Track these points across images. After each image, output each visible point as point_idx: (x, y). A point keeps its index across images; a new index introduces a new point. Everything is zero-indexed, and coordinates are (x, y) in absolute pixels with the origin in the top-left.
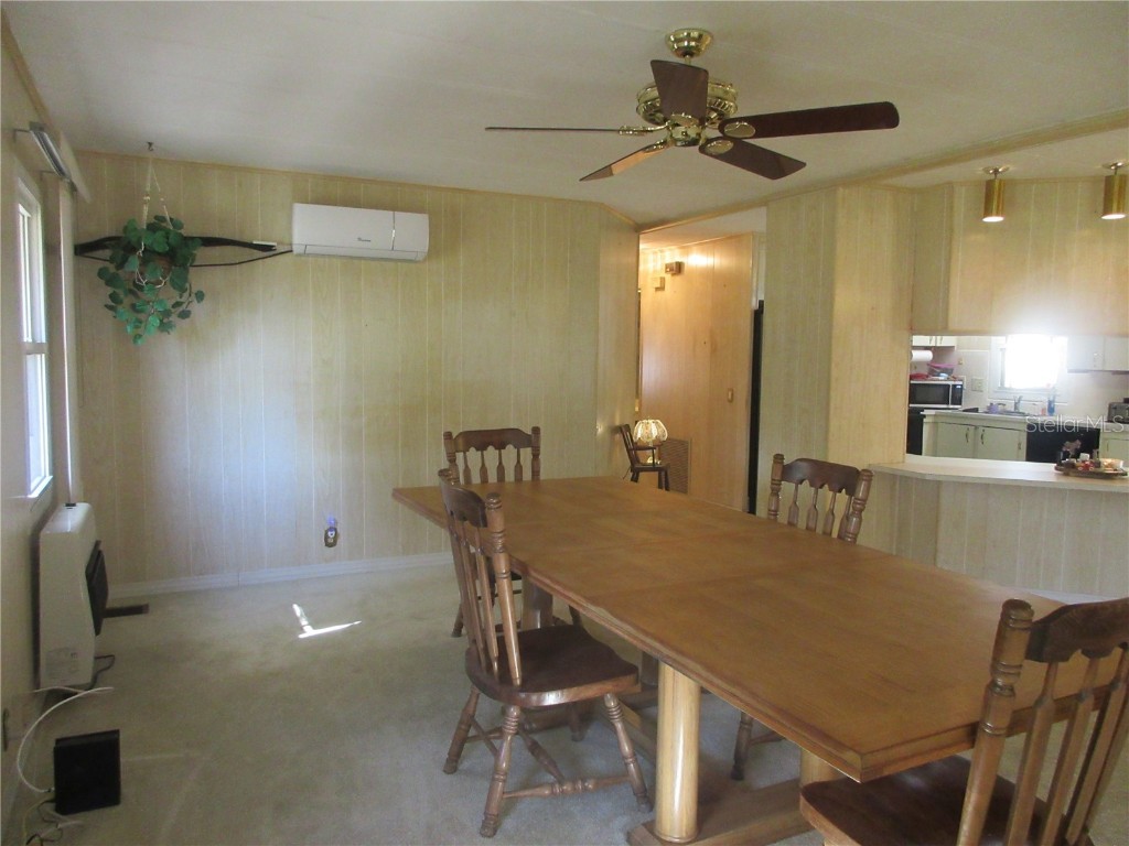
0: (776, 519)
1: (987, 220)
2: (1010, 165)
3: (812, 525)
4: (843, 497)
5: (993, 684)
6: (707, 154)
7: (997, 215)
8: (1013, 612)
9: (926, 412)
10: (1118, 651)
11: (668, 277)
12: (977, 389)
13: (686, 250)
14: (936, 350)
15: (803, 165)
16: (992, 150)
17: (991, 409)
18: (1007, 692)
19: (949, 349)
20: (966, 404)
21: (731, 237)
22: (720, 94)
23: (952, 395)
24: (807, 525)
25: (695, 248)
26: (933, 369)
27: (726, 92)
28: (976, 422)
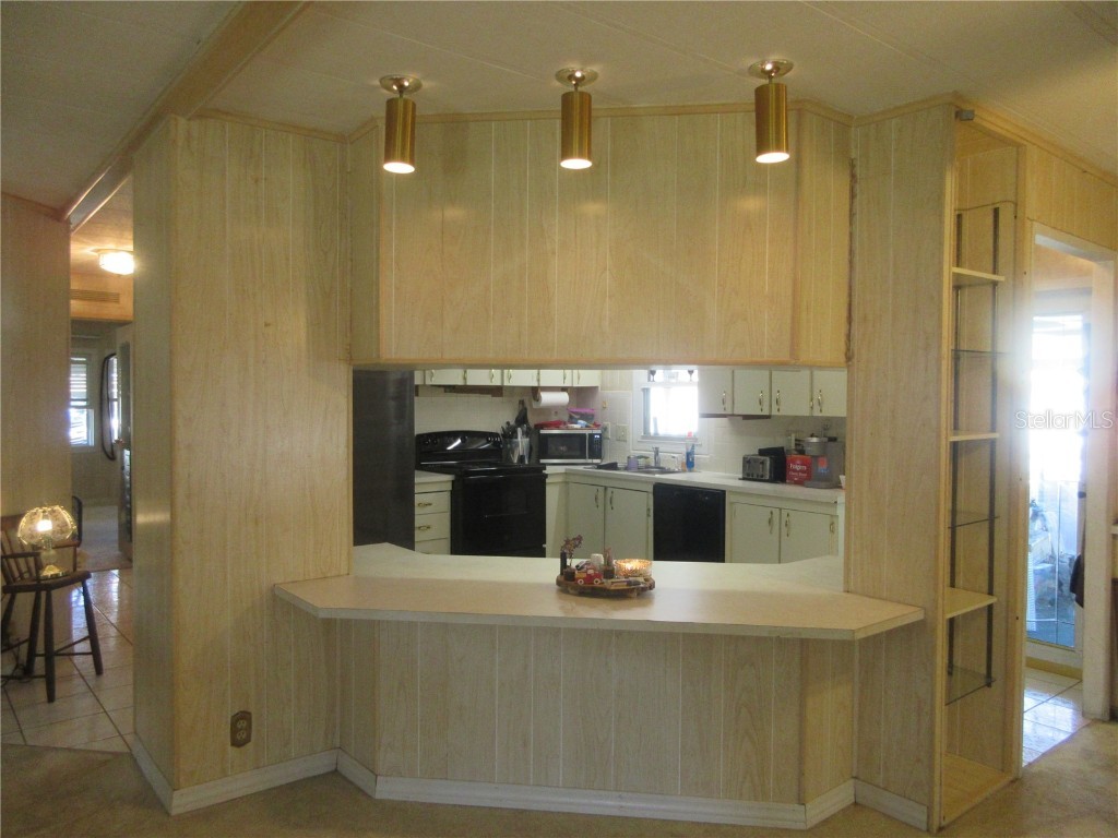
1: (388, 167)
7: (404, 160)
9: (551, 470)
12: (622, 439)
17: (630, 465)
19: (592, 390)
20: (605, 459)
26: (570, 414)
28: (603, 483)
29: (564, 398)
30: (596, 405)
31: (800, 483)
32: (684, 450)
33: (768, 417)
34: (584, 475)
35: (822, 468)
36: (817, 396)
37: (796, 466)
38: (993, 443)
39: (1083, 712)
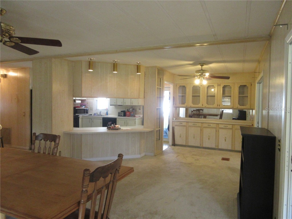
0: (34, 152)
1: (89, 70)
2: (94, 58)
3: (45, 151)
4: (53, 143)
5: (83, 190)
6: (6, 45)
7: (92, 70)
8: (86, 172)
9: (80, 116)
10: (110, 175)
11: (2, 78)
12: (92, 109)
13: (8, 71)
14: (81, 100)
15: (39, 52)
16: (90, 54)
17: (95, 114)
18: (86, 192)
19: (85, 100)
20: (89, 114)
21: (23, 68)
22: (9, 29)
23: (85, 111)
24: (43, 152)
25: (11, 70)
26: (81, 105)
27: (11, 28)
28: (91, 118)
29: (80, 102)
30: (85, 103)
31: (129, 116)
32: (106, 112)
33: (122, 105)
34: (86, 117)
35: (132, 114)
36: (132, 102)
37: (128, 114)
38: (160, 109)
39: (170, 146)
